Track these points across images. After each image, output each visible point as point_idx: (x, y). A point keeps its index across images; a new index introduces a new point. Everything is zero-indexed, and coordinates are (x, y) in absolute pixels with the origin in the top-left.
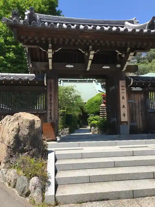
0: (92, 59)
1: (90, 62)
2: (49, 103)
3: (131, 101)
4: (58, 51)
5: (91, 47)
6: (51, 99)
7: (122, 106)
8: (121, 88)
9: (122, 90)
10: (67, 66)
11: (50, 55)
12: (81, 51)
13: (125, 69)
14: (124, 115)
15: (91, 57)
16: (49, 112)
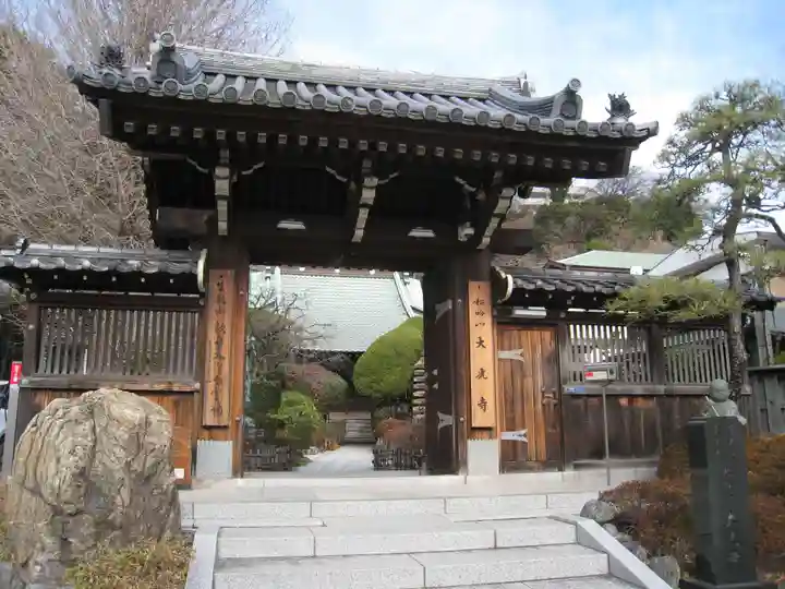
0: (371, 202)
1: (363, 214)
2: (213, 355)
3: (505, 355)
4: (251, 171)
5: (367, 164)
6: (219, 343)
7: (474, 372)
8: (473, 308)
9: (477, 313)
10: (283, 225)
11: (222, 187)
12: (333, 176)
13: (486, 240)
14: (483, 403)
15: (368, 195)
16: (211, 386)
